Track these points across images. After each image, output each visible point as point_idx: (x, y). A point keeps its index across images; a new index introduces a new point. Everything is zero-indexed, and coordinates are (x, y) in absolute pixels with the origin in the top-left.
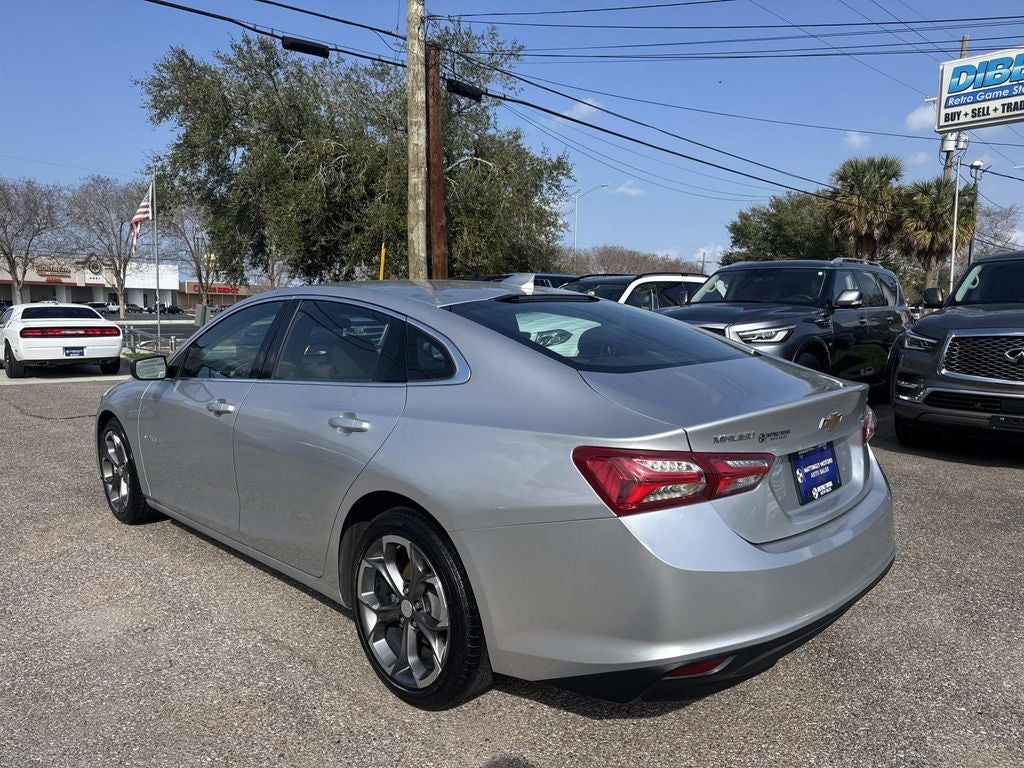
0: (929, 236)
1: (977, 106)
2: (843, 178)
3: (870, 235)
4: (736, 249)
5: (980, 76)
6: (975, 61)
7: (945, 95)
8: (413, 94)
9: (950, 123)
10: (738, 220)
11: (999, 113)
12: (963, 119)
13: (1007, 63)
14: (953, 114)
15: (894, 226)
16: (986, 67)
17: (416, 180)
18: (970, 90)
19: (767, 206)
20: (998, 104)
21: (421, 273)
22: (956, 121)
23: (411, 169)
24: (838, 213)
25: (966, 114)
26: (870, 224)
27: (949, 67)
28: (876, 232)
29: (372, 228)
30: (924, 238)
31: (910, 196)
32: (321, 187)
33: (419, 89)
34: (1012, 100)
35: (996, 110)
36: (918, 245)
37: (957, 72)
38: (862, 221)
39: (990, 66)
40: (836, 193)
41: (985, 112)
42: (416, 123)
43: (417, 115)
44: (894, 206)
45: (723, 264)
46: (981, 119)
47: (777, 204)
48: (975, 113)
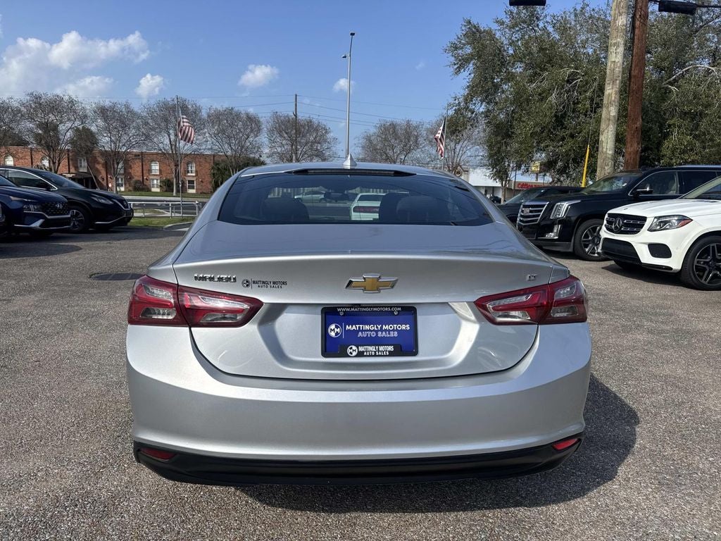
8: (615, 20)
17: (610, 91)
21: (606, 168)
23: (607, 82)
29: (582, 134)
32: (551, 105)
33: (621, 15)
42: (615, 44)
43: (616, 37)
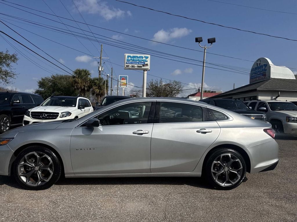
0: (99, 90)
1: (133, 65)
2: (76, 73)
3: (84, 89)
4: (40, 89)
5: (133, 58)
6: (132, 55)
7: (126, 61)
9: (127, 67)
10: (41, 80)
11: (136, 67)
12: (130, 67)
13: (137, 57)
14: (128, 66)
15: (90, 87)
16: (134, 57)
18: (131, 61)
19: (50, 78)
20: (136, 65)
22: (128, 67)
24: (76, 82)
25: (130, 66)
26: (84, 86)
27: (127, 55)
28: (86, 88)
30: (97, 91)
31: (94, 80)
34: (139, 65)
35: (136, 66)
36: (96, 92)
37: (128, 57)
38: (82, 85)
39: (135, 57)
40: (74, 77)
41: (134, 66)
44: (90, 82)
45: (35, 93)
46: (133, 68)
47: (54, 77)
48: (132, 66)
